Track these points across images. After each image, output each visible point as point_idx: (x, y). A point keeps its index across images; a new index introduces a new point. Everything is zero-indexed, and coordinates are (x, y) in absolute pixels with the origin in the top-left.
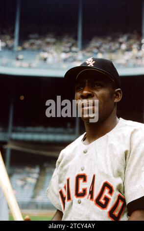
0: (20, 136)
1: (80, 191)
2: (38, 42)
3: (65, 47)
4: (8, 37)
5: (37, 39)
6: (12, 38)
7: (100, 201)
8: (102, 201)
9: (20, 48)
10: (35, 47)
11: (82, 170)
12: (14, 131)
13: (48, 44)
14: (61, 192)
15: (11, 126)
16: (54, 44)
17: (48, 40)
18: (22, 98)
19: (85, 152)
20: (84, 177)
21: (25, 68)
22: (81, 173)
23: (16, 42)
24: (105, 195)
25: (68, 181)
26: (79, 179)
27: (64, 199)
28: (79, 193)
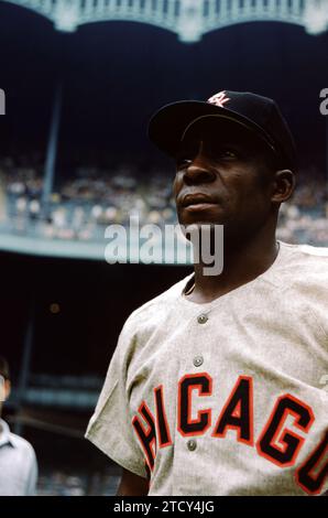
0: (47, 397)
1: (194, 416)
2: (99, 185)
3: (157, 196)
4: (31, 173)
5: (94, 178)
6: (40, 174)
7: (272, 444)
8: (278, 444)
9: (55, 198)
10: (88, 195)
11: (197, 364)
12: (33, 385)
13: (118, 189)
14: (136, 424)
15: (25, 374)
16: (132, 190)
17: (120, 181)
18: (55, 308)
19: (202, 320)
20: (204, 383)
21: (65, 240)
22: (195, 371)
23: (47, 184)
24: (286, 430)
25: (159, 393)
26: (190, 387)
27: (147, 440)
28: (189, 422)
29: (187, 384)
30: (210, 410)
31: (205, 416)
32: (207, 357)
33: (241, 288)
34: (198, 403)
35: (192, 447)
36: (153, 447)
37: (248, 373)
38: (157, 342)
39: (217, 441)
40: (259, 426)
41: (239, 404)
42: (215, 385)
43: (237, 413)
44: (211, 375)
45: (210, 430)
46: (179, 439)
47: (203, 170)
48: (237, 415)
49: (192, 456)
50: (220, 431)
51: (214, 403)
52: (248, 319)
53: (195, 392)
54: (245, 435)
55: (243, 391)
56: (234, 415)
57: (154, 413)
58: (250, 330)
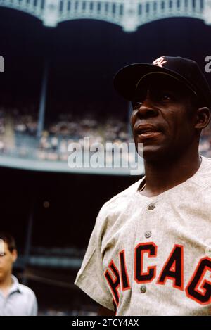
0: (42, 261)
1: (145, 270)
2: (73, 125)
3: (111, 132)
4: (29, 118)
5: (70, 121)
6: (36, 119)
7: (195, 289)
8: (200, 289)
9: (46, 134)
10: (66, 132)
11: (147, 237)
12: (33, 254)
13: (86, 128)
14: (107, 275)
15: (28, 247)
16: (95, 128)
17: (87, 122)
18: (46, 204)
19: (151, 208)
20: (152, 249)
21: (52, 161)
22: (146, 241)
23: (40, 125)
24: (205, 280)
25: (122, 255)
26: (142, 251)
27: (114, 285)
28: (142, 274)
29: (140, 249)
30: (155, 267)
31: (152, 271)
32: (154, 232)
33: (177, 187)
34: (148, 262)
35: (143, 291)
36: (118, 290)
37: (180, 243)
38: (122, 222)
39: (160, 287)
40: (187, 277)
41: (174, 262)
42: (159, 250)
43: (173, 269)
44: (157, 244)
45: (155, 280)
46: (135, 285)
47: (150, 109)
48: (173, 270)
49: (144, 296)
50: (162, 280)
51: (158, 262)
52: (181, 208)
53: (145, 255)
54: (178, 284)
55: (177, 254)
56: (171, 270)
57: (119, 268)
58: (182, 214)
